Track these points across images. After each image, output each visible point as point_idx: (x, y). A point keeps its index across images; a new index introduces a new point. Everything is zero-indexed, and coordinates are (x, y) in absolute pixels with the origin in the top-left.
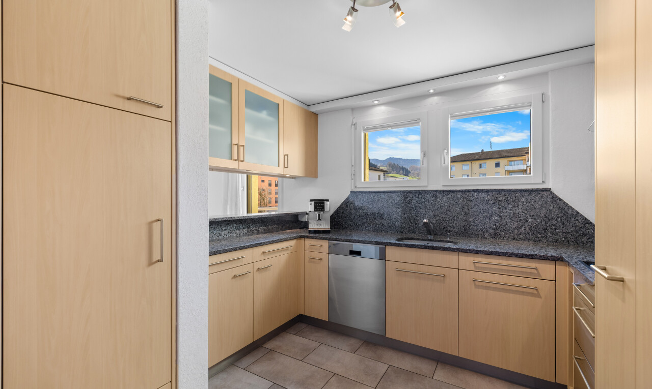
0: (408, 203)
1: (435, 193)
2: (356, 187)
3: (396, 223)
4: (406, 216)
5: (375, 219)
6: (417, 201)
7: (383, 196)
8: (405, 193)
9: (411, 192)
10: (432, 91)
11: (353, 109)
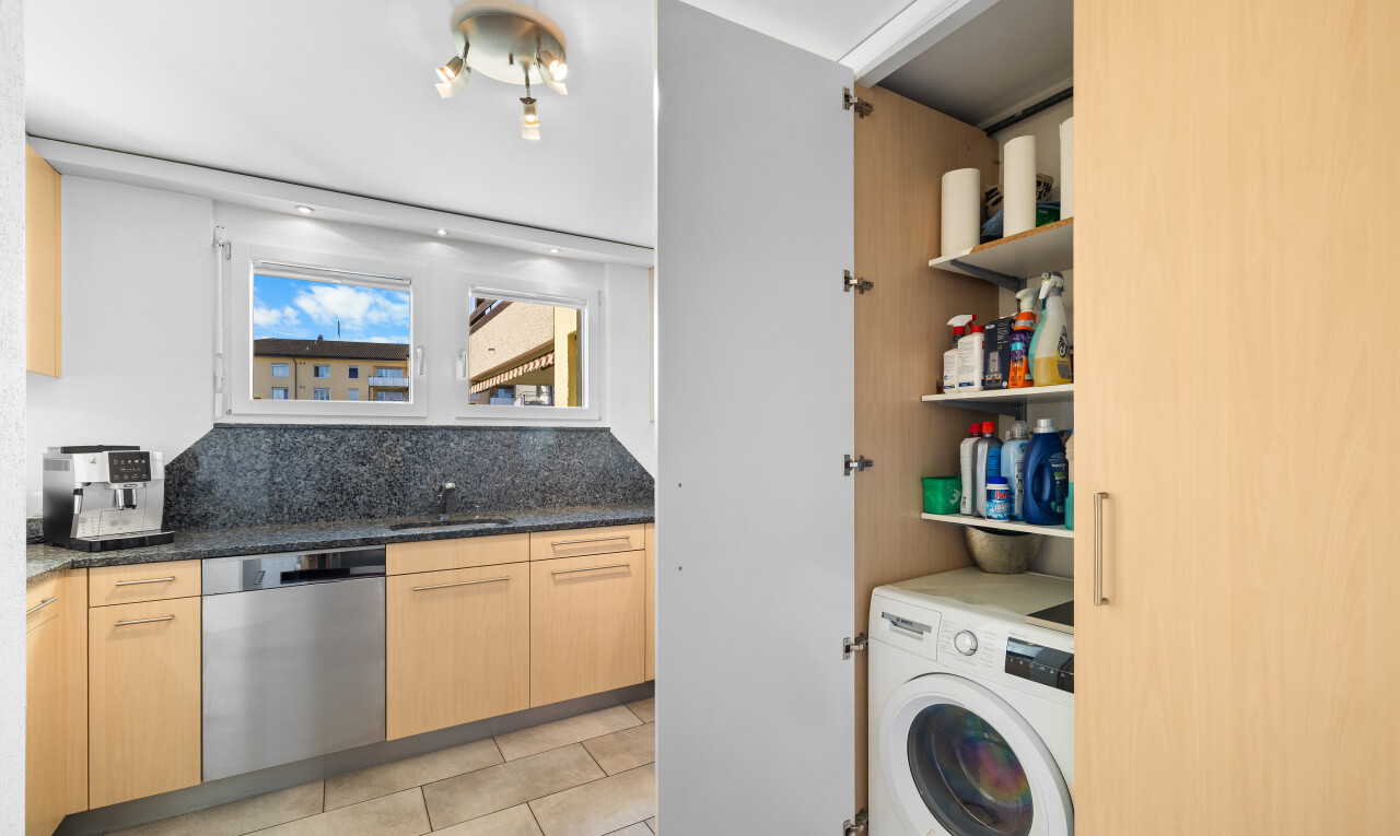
0: (388, 453)
1: (446, 431)
2: (229, 412)
3: (357, 498)
4: (381, 480)
5: (297, 492)
6: (407, 449)
7: (322, 437)
8: (380, 432)
9: (394, 429)
10: (442, 232)
11: (217, 203)
